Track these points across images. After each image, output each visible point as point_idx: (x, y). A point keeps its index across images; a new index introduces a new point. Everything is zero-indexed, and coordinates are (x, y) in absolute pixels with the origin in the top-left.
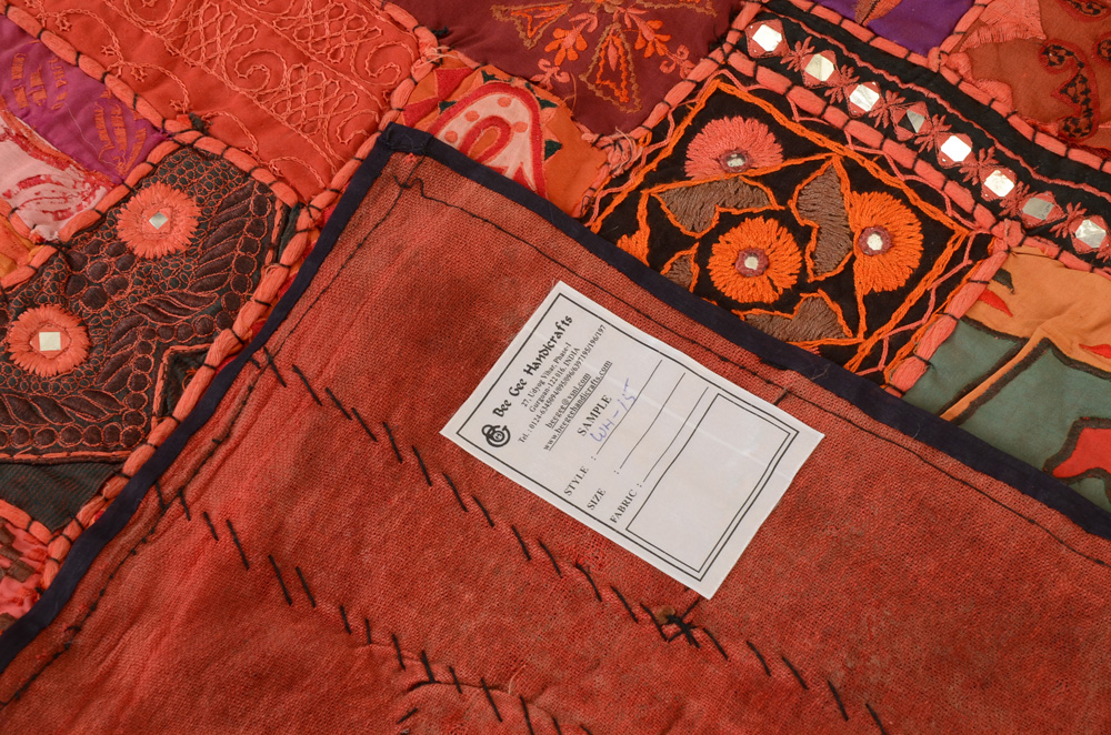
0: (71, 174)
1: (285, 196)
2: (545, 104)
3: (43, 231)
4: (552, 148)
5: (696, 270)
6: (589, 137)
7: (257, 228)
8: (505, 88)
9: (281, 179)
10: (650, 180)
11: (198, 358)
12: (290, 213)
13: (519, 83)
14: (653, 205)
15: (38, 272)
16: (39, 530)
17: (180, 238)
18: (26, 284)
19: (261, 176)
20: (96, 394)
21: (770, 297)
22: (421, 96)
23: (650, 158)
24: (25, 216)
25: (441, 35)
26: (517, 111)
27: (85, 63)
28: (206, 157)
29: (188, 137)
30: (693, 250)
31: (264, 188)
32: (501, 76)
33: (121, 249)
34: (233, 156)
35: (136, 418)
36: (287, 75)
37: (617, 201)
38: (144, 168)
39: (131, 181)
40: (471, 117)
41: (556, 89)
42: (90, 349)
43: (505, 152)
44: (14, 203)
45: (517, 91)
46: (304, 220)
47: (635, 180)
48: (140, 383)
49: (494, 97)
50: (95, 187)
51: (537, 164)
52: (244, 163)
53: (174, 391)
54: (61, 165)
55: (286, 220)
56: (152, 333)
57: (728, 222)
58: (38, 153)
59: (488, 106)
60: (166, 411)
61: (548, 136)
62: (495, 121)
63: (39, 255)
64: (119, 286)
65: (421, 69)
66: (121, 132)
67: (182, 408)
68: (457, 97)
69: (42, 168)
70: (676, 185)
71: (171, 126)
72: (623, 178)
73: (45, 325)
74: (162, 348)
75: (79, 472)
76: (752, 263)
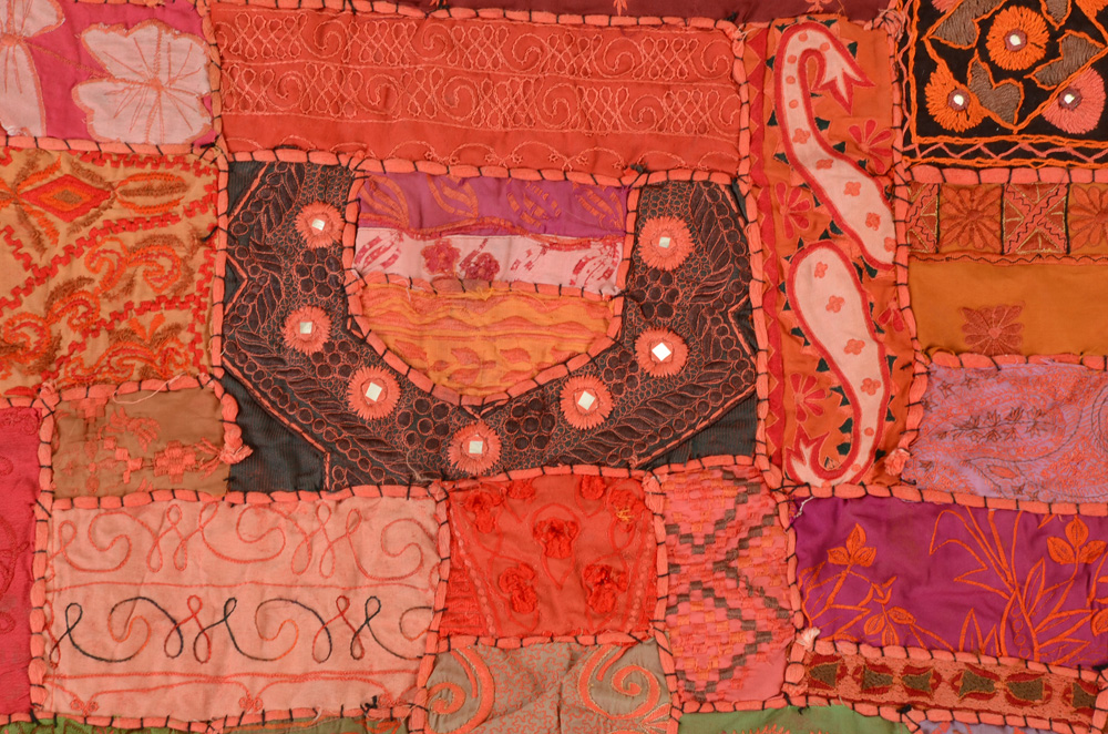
0: (596, 247)
1: (721, 180)
2: (829, 23)
3: (607, 291)
4: (853, 48)
5: (985, 66)
6: (868, 26)
7: (721, 209)
8: (797, 27)
9: (711, 172)
10: (922, 29)
11: (748, 307)
12: (732, 188)
13: (803, 19)
14: (935, 43)
15: (623, 316)
16: (743, 460)
17: (686, 246)
18: (623, 327)
19: (700, 177)
20: (711, 365)
21: (1040, 54)
22: (752, 66)
23: (911, 14)
24: (592, 288)
25: (733, 19)
26: (815, 39)
27: (548, 175)
28: (660, 186)
29: (642, 181)
30: (976, 56)
31: (707, 183)
32: (788, 22)
33: (656, 273)
34: (674, 176)
35: (741, 366)
36: (664, 103)
37: (912, 55)
38: (632, 217)
39: (630, 228)
40: (792, 60)
41: (828, 10)
42: (685, 341)
43: (828, 69)
44: (579, 285)
45: (805, 26)
46: (744, 188)
47: (913, 35)
48: (728, 343)
49: (795, 38)
50: (613, 246)
51: (852, 64)
52: (685, 176)
53: (750, 335)
54: (587, 246)
55: (734, 195)
56: (711, 310)
57: (985, 26)
58: (569, 247)
59: (795, 46)
60: (755, 350)
61: (846, 42)
62: (807, 53)
63: (617, 306)
64: (673, 295)
65: (739, 49)
66: (602, 204)
67: (762, 342)
68: (772, 52)
69: (579, 255)
70: (940, 22)
71: (627, 181)
72: (905, 37)
73: (651, 344)
74: (725, 315)
75: (738, 415)
76: (1015, 40)
